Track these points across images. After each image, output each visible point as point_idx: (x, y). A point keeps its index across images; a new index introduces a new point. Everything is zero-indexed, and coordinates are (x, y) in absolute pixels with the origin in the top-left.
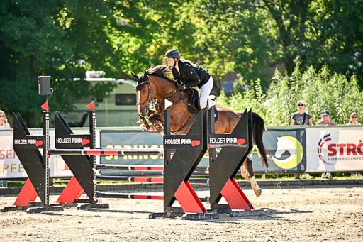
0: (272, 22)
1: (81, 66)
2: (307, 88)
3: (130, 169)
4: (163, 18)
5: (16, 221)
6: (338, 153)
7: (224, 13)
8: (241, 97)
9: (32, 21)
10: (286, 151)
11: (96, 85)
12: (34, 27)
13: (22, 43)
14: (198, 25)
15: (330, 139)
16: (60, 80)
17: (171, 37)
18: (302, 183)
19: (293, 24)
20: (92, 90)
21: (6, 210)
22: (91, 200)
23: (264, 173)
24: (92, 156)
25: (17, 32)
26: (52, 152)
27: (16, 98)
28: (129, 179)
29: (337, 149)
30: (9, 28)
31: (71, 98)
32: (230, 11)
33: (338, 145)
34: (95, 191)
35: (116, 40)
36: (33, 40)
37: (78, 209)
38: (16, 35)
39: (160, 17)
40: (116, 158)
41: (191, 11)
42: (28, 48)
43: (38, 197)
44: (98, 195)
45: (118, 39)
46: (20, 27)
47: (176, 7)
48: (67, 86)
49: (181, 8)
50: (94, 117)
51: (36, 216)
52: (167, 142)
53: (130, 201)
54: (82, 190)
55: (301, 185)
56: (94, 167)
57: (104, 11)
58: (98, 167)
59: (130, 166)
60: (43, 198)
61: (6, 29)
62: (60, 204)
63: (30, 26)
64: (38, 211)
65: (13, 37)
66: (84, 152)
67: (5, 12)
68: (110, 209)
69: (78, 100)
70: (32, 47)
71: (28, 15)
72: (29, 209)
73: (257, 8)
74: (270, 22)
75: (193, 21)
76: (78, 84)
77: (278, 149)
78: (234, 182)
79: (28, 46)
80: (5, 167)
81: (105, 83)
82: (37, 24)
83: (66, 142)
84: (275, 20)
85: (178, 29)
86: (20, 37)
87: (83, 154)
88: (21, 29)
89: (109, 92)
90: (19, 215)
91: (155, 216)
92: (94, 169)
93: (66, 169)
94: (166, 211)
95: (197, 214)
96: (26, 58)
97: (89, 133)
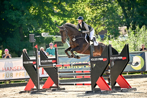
3: (74, 72)
7: (100, 5)
9: (20, 12)
10: (137, 62)
11: (47, 38)
12: (21, 15)
13: (16, 22)
21: (21, 92)
22: (57, 87)
24: (57, 67)
25: (14, 17)
27: (14, 45)
28: (74, 77)
30: (11, 15)
32: (102, 5)
35: (54, 19)
38: (14, 18)
42: (19, 24)
43: (35, 86)
44: (60, 84)
45: (55, 18)
49: (81, 4)
50: (57, 50)
53: (75, 86)
58: (59, 72)
60: (37, 86)
61: (9, 16)
62: (44, 89)
63: (19, 14)
64: (35, 92)
65: (12, 19)
67: (8, 9)
68: (66, 90)
69: (39, 45)
72: (31, 92)
73: (114, 3)
76: (39, 38)
78: (122, 76)
79: (19, 23)
80: (17, 74)
81: (51, 37)
82: (22, 13)
83: (45, 62)
84: (121, 7)
85: (80, 13)
86: (15, 19)
87: (54, 66)
88: (15, 16)
89: (52, 41)
90: (27, 94)
91: (88, 93)
92: (58, 73)
93: (43, 73)
94: (93, 90)
95: (107, 91)
96: (18, 28)
97: (55, 58)
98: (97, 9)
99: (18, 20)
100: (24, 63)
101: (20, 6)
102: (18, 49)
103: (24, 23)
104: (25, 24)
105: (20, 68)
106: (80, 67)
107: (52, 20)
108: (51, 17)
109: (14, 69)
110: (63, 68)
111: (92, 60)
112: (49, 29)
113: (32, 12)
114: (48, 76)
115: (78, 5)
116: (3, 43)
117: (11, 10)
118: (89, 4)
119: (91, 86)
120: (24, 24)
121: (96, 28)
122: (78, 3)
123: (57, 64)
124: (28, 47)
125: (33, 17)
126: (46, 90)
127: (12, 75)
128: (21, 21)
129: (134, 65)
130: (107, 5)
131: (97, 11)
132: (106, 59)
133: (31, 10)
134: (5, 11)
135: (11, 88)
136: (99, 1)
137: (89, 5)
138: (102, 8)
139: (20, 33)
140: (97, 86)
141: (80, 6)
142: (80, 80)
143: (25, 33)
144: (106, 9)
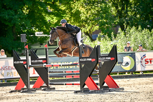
0: (113, 8)
2: (132, 36)
3: (64, 72)
4: (67, 8)
5: (17, 96)
6: (149, 63)
7: (94, 5)
8: (105, 40)
9: (13, 12)
10: (127, 62)
11: (40, 38)
12: (14, 14)
13: (9, 21)
14: (82, 11)
15: (145, 57)
18: (134, 76)
19: (123, 9)
20: (38, 40)
21: (12, 92)
22: (48, 86)
23: (118, 72)
24: (47, 67)
25: (7, 16)
26: (30, 66)
28: (64, 77)
29: (149, 61)
31: (30, 44)
32: (96, 5)
33: (149, 59)
34: (49, 83)
35: (48, 18)
36: (13, 20)
37: (42, 90)
38: (6, 18)
39: (66, 8)
40: (55, 68)
42: (12, 23)
43: (25, 86)
44: (51, 84)
46: (8, 14)
47: (73, 4)
49: (75, 4)
51: (25, 94)
53: (64, 86)
54: (44, 82)
56: (48, 72)
57: (43, 6)
58: (50, 72)
59: (64, 71)
60: (27, 86)
61: (2, 15)
62: (34, 88)
63: (12, 13)
64: (25, 92)
67: (1, 8)
68: (56, 90)
69: (33, 44)
70: (13, 22)
71: (11, 9)
72: (21, 91)
73: (107, 3)
75: (80, 10)
76: (33, 37)
77: (124, 62)
78: (110, 76)
79: (12, 22)
80: (8, 73)
81: (44, 37)
82: (15, 13)
83: (36, 62)
84: (115, 7)
85: (74, 13)
86: (8, 19)
87: (44, 67)
88: (8, 15)
89: (46, 41)
90: (18, 94)
91: (76, 92)
93: (34, 73)
94: (82, 90)
95: (95, 91)
96: (10, 27)
97: (45, 58)
98: (91, 9)
99: (12, 19)
100: (15, 62)
101: (13, 6)
102: (10, 49)
103: (17, 22)
104: (18, 24)
105: (11, 68)
106: (71, 67)
107: (46, 20)
111: (81, 60)
112: (42, 29)
114: (39, 76)
115: (72, 4)
117: (3, 9)
118: (83, 3)
119: (80, 86)
121: (90, 28)
122: (72, 2)
123: (47, 64)
124: (21, 47)
125: (26, 16)
126: (37, 89)
127: (3, 75)
128: (14, 20)
129: (124, 65)
130: (101, 5)
131: (91, 11)
132: (94, 60)
133: (24, 9)
136: (92, 1)
138: (96, 8)
139: (13, 32)
140: (85, 86)
142: (71, 80)
143: (18, 32)
144: (100, 9)
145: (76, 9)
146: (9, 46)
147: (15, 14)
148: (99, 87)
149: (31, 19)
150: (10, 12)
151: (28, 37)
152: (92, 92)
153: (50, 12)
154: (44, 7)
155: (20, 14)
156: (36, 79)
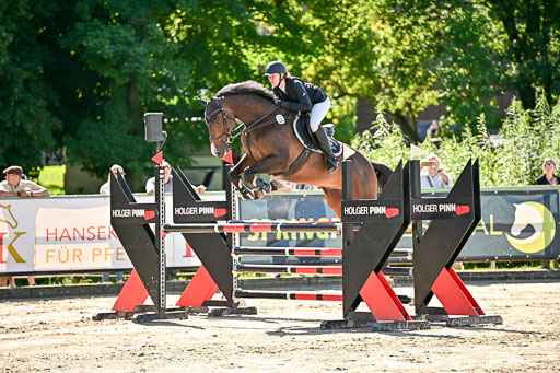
0: (496, 26)
1: (203, 98)
3: (287, 252)
4: (328, 23)
7: (424, 14)
9: (129, 31)
10: (529, 225)
12: (132, 39)
13: (115, 64)
14: (381, 34)
16: (172, 120)
17: (338, 52)
18: (553, 275)
21: (101, 317)
22: (229, 303)
23: (493, 259)
24: (230, 234)
25: (107, 46)
27: (106, 147)
28: (289, 270)
30: (96, 41)
31: (187, 148)
32: (433, 11)
34: (236, 288)
35: (255, 59)
37: (210, 315)
38: (106, 51)
39: (324, 22)
41: (371, 11)
42: (124, 71)
43: (149, 297)
44: (239, 295)
45: (260, 56)
46: (111, 39)
48: (181, 130)
49: (355, 7)
52: (347, 211)
53: (289, 302)
54: (216, 287)
55: (552, 278)
56: (233, 251)
57: (239, 13)
58: (238, 251)
59: (287, 249)
60: (157, 299)
61: (89, 43)
62: (182, 308)
63: (126, 37)
64: (148, 319)
65: (102, 55)
66: (219, 227)
67: (89, 17)
68: (259, 315)
69: (198, 150)
70: (130, 69)
71: (123, 22)
72: (135, 316)
74: (494, 28)
75: (374, 28)
76: (199, 126)
77: (515, 222)
78: (452, 273)
79: (125, 68)
80: (97, 252)
82: (137, 35)
83: (190, 213)
84: (501, 23)
85: (351, 40)
86: (111, 55)
87: (217, 230)
88: (113, 42)
90: (121, 324)
91: (329, 326)
92: (233, 255)
94: (348, 318)
95: (396, 323)
96: (120, 87)
97: (225, 199)
98: (415, 28)
99: (124, 57)
100: (115, 213)
101: (130, 9)
103: (143, 68)
104: (148, 74)
105: (107, 233)
107: (249, 63)
108: (244, 52)
109: (87, 234)
110: (261, 236)
113: (178, 31)
115: (345, 10)
116: (64, 139)
117: (96, 21)
118: (384, 7)
119: (341, 302)
120: (143, 72)
125: (178, 48)
126: (191, 312)
127: (77, 256)
128: (132, 62)
129: (517, 233)
130: (450, 12)
133: (172, 22)
134: (79, 24)
135: (72, 300)
137: (384, 13)
138: (433, 23)
139: (128, 103)
141: (352, 15)
142: (321, 284)
143: (146, 105)
144: (447, 29)
145: (360, 28)
146: (113, 152)
147: (138, 38)
148: (410, 309)
149: (194, 58)
150: (119, 33)
151: (181, 124)
152: (383, 330)
153: (265, 37)
154: (242, 15)
155: (155, 40)
156: (191, 277)
